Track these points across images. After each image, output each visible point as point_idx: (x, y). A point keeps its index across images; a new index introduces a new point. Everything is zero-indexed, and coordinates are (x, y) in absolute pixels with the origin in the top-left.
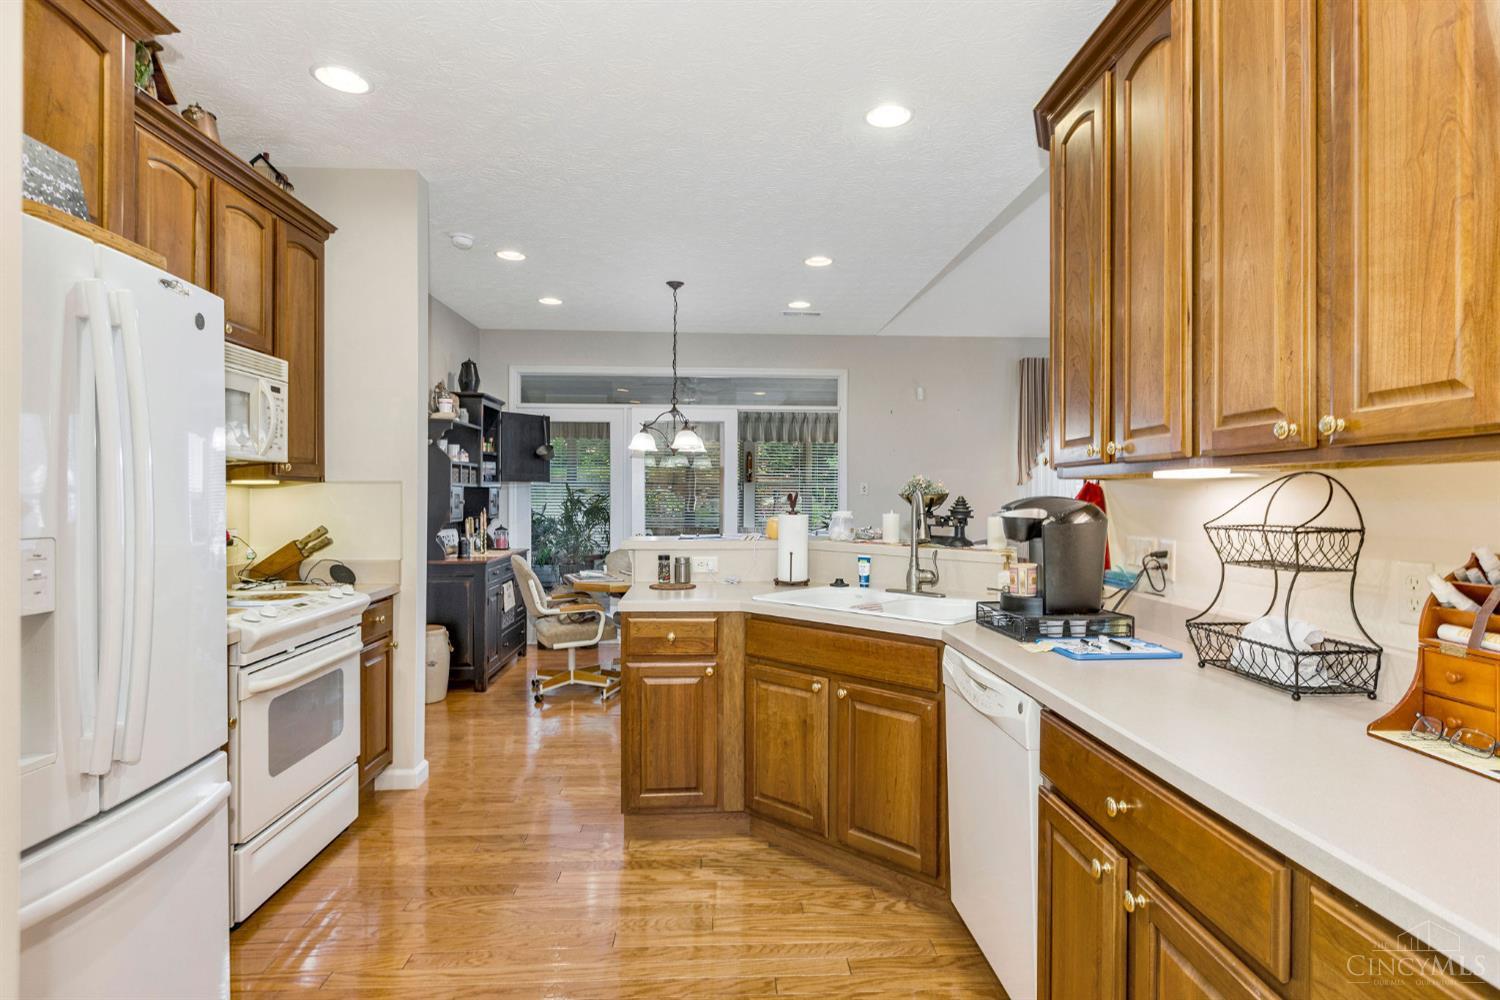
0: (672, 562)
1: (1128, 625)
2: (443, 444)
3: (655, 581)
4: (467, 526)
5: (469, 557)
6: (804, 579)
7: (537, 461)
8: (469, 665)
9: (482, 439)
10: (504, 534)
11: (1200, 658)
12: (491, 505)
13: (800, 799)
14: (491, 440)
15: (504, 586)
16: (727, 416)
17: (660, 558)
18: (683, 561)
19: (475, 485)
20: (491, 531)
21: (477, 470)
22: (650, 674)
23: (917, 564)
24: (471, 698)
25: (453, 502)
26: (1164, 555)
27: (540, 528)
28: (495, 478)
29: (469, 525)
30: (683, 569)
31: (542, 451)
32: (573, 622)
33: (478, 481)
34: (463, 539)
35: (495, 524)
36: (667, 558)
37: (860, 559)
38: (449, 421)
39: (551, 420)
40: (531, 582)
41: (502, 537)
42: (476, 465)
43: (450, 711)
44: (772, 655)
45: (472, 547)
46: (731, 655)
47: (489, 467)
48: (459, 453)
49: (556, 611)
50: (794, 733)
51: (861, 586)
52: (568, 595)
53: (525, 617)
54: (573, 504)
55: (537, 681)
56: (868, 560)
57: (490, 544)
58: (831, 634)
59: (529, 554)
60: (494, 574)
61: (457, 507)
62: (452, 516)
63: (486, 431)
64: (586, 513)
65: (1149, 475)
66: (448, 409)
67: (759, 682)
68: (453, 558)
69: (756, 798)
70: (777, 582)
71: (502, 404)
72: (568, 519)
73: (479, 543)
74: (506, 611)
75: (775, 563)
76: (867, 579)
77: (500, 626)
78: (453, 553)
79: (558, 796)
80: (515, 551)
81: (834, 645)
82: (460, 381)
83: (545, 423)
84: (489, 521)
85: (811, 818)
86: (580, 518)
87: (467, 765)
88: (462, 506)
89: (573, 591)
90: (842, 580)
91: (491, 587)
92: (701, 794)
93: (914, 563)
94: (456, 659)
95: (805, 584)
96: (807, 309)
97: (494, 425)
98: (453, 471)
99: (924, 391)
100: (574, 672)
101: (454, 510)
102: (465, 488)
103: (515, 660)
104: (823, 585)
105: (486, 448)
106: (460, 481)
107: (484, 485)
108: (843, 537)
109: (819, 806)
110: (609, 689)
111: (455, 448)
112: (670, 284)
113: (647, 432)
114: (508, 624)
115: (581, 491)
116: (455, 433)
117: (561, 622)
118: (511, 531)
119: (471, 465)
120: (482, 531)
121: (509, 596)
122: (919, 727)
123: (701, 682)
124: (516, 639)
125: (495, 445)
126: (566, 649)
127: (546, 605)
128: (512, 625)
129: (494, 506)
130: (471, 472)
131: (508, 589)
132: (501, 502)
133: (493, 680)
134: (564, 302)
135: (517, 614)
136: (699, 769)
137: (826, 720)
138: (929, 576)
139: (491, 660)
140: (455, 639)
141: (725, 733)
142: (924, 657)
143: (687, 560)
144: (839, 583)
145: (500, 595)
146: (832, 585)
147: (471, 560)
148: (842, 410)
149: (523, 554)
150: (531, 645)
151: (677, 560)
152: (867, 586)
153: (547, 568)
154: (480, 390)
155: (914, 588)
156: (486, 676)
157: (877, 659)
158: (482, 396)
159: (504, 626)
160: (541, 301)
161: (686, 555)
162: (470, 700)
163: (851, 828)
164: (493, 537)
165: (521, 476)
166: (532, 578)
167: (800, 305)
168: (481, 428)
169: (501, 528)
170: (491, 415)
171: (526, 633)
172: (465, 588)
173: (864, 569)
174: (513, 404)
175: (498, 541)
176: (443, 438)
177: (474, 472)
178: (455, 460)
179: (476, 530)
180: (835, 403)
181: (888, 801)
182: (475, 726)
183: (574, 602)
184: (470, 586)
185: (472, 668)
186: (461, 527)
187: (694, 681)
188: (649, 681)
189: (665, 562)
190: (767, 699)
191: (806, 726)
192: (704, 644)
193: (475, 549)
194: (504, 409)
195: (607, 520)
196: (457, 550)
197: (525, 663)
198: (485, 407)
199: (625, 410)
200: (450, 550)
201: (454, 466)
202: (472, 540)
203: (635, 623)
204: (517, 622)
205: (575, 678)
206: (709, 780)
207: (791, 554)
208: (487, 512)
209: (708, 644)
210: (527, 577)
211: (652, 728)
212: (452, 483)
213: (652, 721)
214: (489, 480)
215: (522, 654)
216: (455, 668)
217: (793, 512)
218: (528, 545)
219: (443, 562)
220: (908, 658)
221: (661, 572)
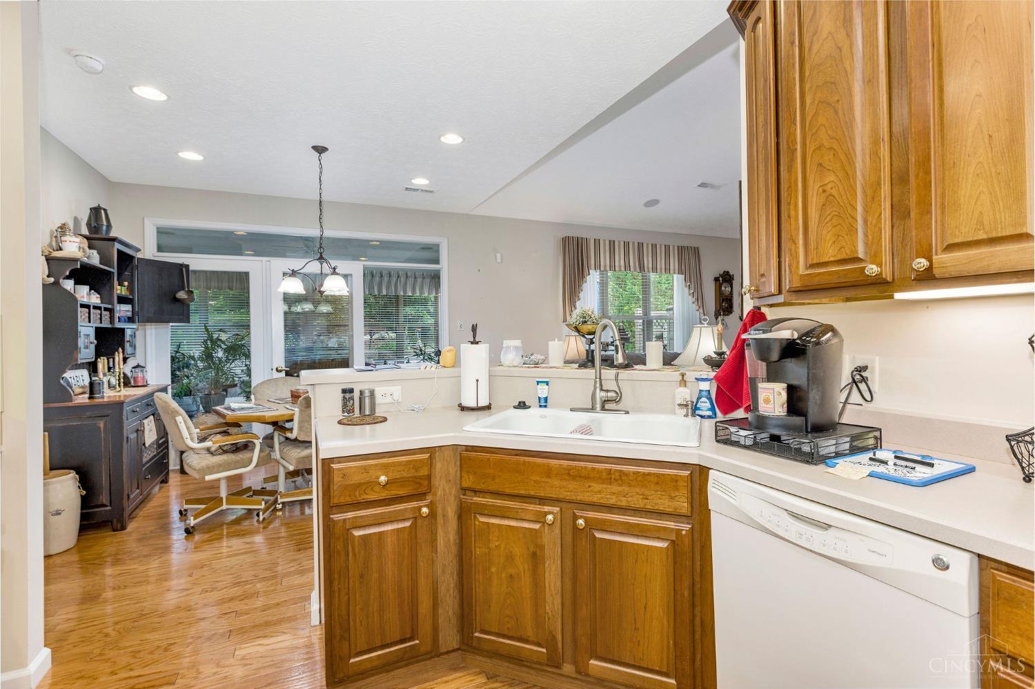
0: (356, 395)
1: (876, 438)
2: (69, 285)
3: (339, 415)
4: (100, 366)
5: (103, 397)
6: (487, 404)
7: (177, 304)
8: (106, 506)
9: (116, 282)
10: (142, 371)
11: (1024, 473)
12: (127, 345)
13: (530, 632)
14: (126, 284)
15: (145, 421)
16: (356, 268)
17: (344, 391)
18: (367, 394)
19: (110, 326)
20: (127, 369)
21: (111, 311)
22: (359, 524)
23: (601, 385)
24: (108, 540)
25: (81, 342)
26: (865, 368)
27: (179, 364)
28: (131, 320)
29: (102, 364)
30: (367, 401)
31: (182, 295)
32: (225, 452)
33: (112, 321)
34: (93, 379)
35: (132, 362)
36: (351, 391)
37: (538, 383)
38: (75, 260)
39: (191, 268)
40: (179, 419)
41: (140, 375)
42: (110, 306)
43: (82, 560)
44: (493, 487)
45: (106, 385)
46: (444, 490)
47: (124, 310)
48: (89, 294)
49: (207, 444)
50: (522, 566)
51: (540, 406)
52: (218, 425)
53: (167, 448)
54: (211, 343)
55: (186, 510)
56: (547, 383)
57: (127, 382)
58: (565, 463)
59: (170, 388)
60: (134, 411)
61: (86, 347)
62: (80, 356)
63: (120, 275)
64: (225, 350)
65: (892, 297)
66: (74, 247)
67: (478, 516)
68: (84, 399)
69: (476, 634)
70: (463, 408)
71: (138, 250)
72: (208, 356)
73: (114, 381)
74: (147, 445)
75: (458, 391)
76: (546, 399)
77: (141, 459)
78: (83, 393)
79: (231, 661)
80: (156, 388)
81: (569, 474)
82: (89, 225)
83: (184, 269)
84: (125, 360)
85: (544, 650)
86: (220, 354)
87: (107, 635)
88: (93, 347)
89: (224, 421)
90: (524, 403)
91: (129, 425)
92: (417, 642)
93: (598, 385)
94: (86, 502)
95: (489, 407)
96: (425, 185)
97: (129, 269)
98: (82, 313)
99: (501, 256)
100: (227, 498)
101: (83, 350)
102: (96, 328)
103: (157, 488)
104: (506, 408)
105: (120, 290)
106: (90, 322)
107: (118, 325)
108: (515, 363)
109: (554, 638)
110: (265, 511)
111: (85, 289)
112: (315, 148)
113: (295, 277)
114: (149, 457)
115: (220, 330)
116: (84, 274)
117: (212, 453)
118: (149, 368)
119: (103, 306)
120: (117, 370)
121: (150, 431)
122: (671, 553)
123: (414, 527)
124: (159, 468)
125: (130, 288)
126: (218, 480)
127: (196, 441)
128: (155, 456)
129: (131, 346)
130: (104, 313)
131: (150, 426)
132: (139, 342)
133: (133, 515)
134: (205, 158)
135: (159, 446)
136: (414, 616)
137: (559, 550)
138: (613, 394)
139: (132, 497)
140: (86, 480)
141: (439, 571)
142: (677, 481)
143: (372, 393)
144: (522, 405)
145: (140, 431)
146: (515, 407)
147: (106, 400)
148: (444, 267)
149: (164, 390)
150: (172, 470)
151: (362, 393)
152: (545, 406)
153: (188, 400)
154: (113, 234)
155: (598, 406)
156: (126, 514)
157: (621, 485)
158: (114, 240)
159: (145, 460)
160: (180, 154)
161: (371, 387)
162: (108, 542)
163: (591, 658)
164: (129, 374)
165: (160, 318)
166: (179, 414)
167: (421, 181)
168: (115, 271)
169: (138, 366)
170: (125, 260)
171: (168, 462)
172: (100, 428)
173: (543, 391)
174: (148, 250)
175: (135, 379)
176: (68, 278)
177: (108, 313)
178: (85, 300)
179: (109, 369)
180: (437, 261)
181: (636, 629)
182: (114, 576)
183: (226, 433)
184: (105, 426)
185: (109, 508)
186: (92, 368)
187: (407, 524)
188: (357, 533)
189: (348, 396)
190: (489, 533)
191: (536, 558)
192: (417, 483)
193: (109, 387)
194: (139, 255)
195: (248, 356)
196: (88, 390)
197: (168, 491)
198: (118, 250)
199: (264, 262)
200: (78, 390)
201: (83, 306)
202: (105, 380)
203: (339, 470)
204: (158, 453)
205: (227, 504)
206: (425, 627)
207: (477, 381)
208: (123, 352)
209: (422, 481)
210: (174, 414)
211: (362, 583)
212: (79, 324)
213: (361, 576)
214: (125, 322)
215: (165, 481)
216: (85, 511)
217: (475, 342)
218: (167, 380)
219: (70, 404)
220: (657, 483)
221: (345, 405)
